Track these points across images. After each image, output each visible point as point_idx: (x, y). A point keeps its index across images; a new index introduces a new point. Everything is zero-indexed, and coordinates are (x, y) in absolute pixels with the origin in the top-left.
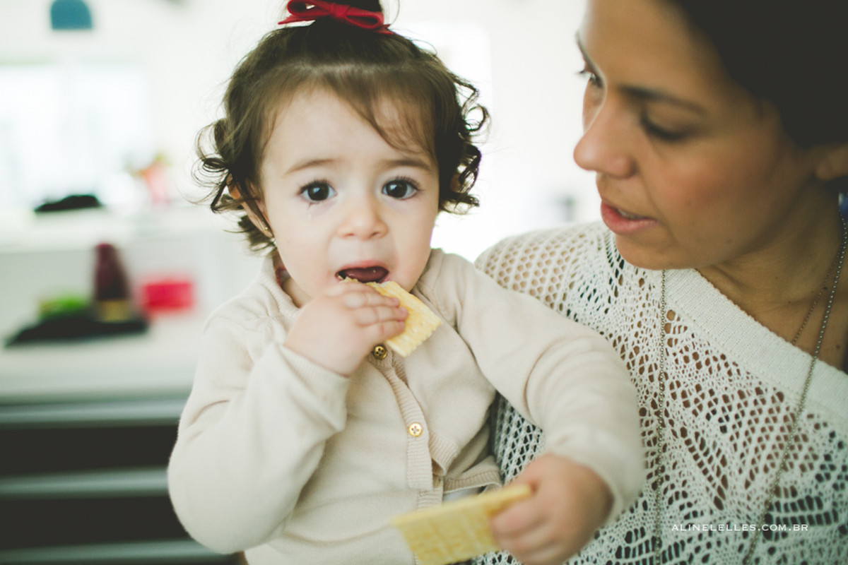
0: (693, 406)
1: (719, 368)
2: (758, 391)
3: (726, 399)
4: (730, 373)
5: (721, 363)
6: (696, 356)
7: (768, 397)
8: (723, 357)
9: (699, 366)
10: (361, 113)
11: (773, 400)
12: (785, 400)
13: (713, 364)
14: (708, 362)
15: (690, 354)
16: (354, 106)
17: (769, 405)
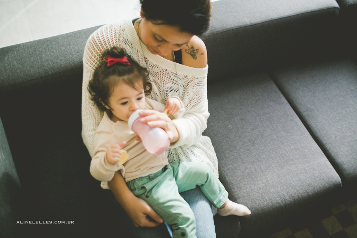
0: (153, 75)
1: (156, 67)
2: (163, 70)
3: (158, 73)
4: (158, 68)
5: (156, 66)
6: (151, 65)
7: (164, 71)
8: (156, 65)
9: (152, 67)
10: (133, 87)
11: (165, 71)
12: (168, 70)
13: (154, 66)
14: (153, 66)
15: (150, 65)
16: (131, 86)
17: (165, 72)
